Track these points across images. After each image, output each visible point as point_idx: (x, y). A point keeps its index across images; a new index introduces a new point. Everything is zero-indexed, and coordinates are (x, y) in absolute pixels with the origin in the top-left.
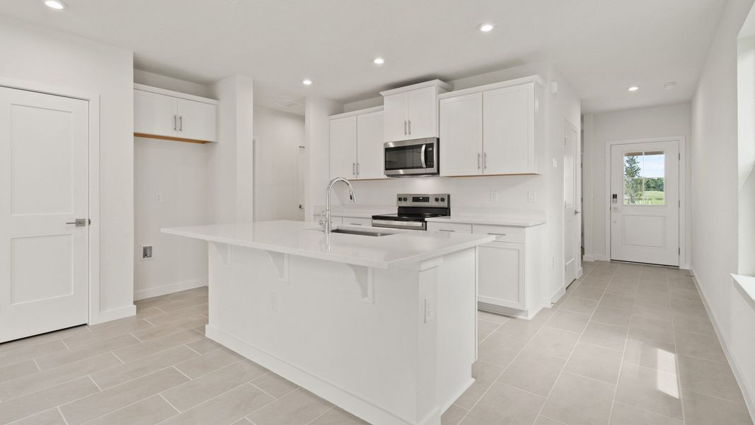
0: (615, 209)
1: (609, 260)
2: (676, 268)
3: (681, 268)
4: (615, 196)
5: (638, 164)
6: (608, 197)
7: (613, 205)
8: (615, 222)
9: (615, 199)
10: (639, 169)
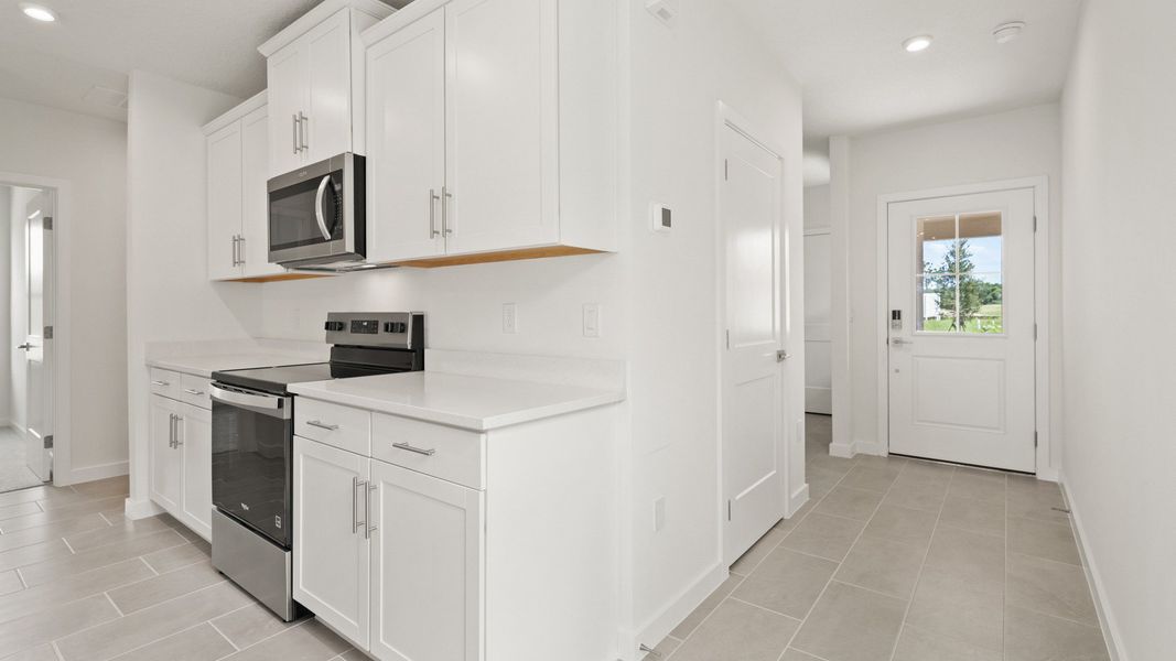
0: (896, 342)
1: (885, 454)
2: (1030, 476)
3: (1039, 476)
4: (896, 315)
5: (970, 258)
6: (883, 316)
7: (894, 334)
8: (897, 371)
9: (897, 321)
10: (971, 266)
